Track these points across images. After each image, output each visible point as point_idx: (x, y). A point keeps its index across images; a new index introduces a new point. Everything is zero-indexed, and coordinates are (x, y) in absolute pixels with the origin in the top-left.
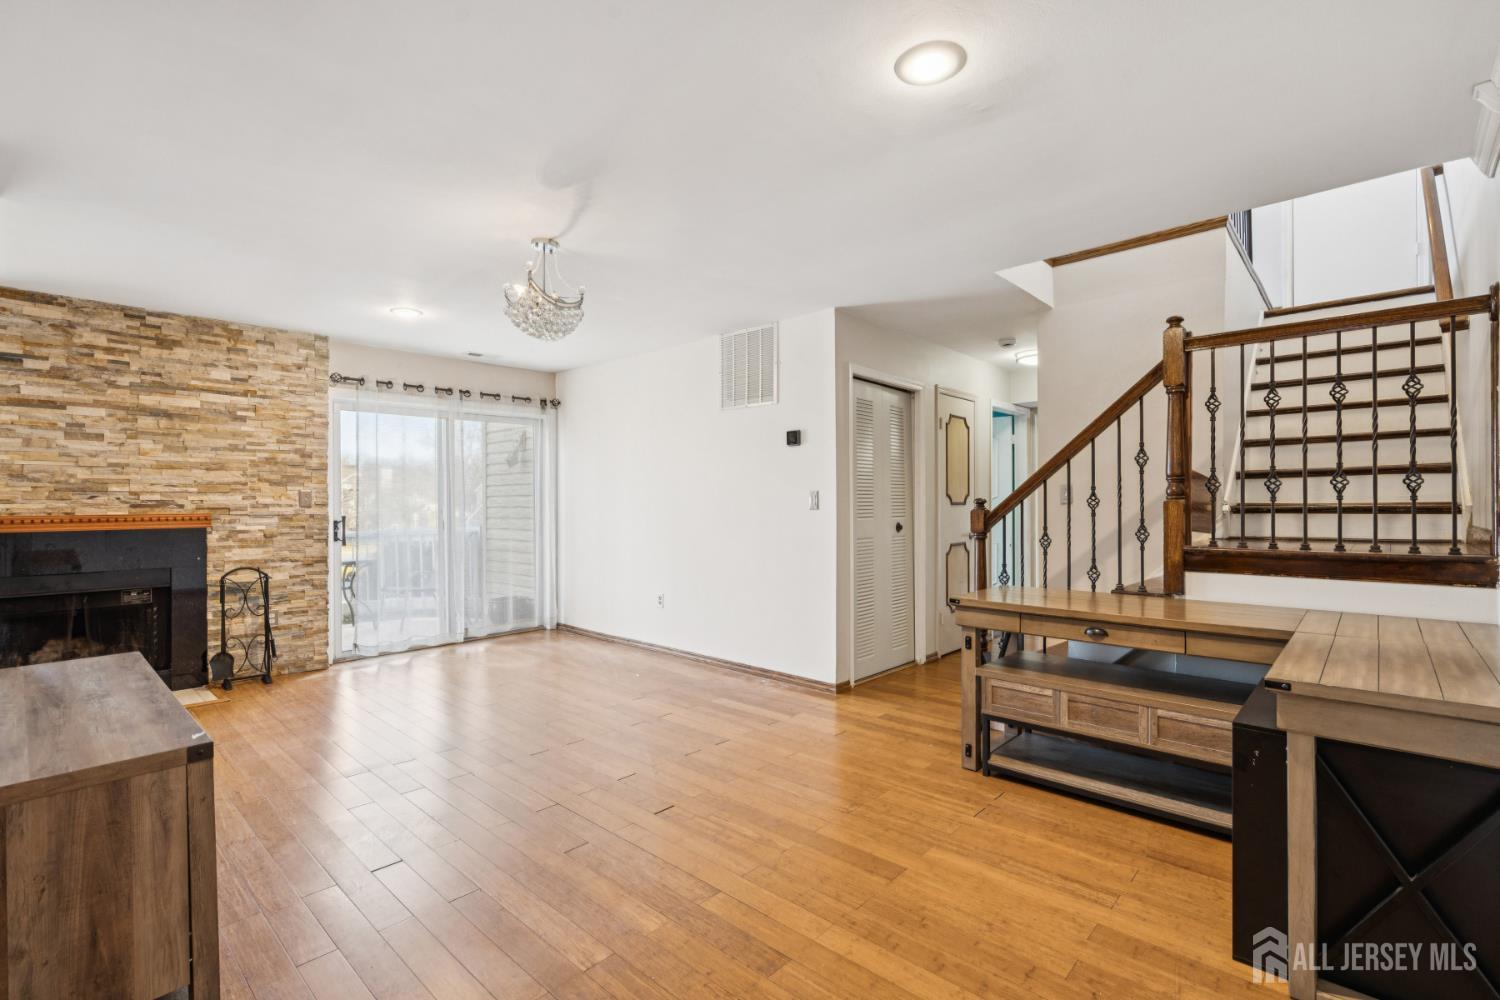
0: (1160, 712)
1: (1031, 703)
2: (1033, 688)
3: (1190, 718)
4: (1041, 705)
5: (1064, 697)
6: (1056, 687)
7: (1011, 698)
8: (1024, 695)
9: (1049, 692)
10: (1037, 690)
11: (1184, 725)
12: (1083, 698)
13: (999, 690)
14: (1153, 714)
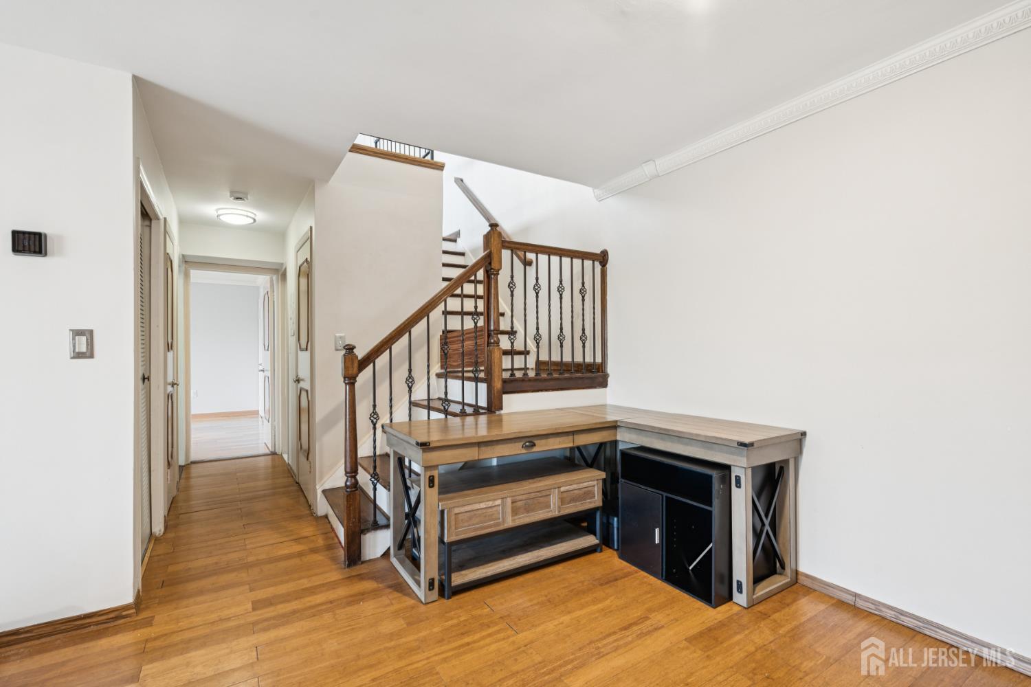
0: (562, 489)
1: (485, 516)
2: (487, 503)
3: (575, 486)
4: (493, 514)
5: (509, 501)
6: (503, 496)
7: (470, 518)
8: (480, 512)
9: (499, 502)
10: (490, 504)
11: (572, 492)
12: (521, 497)
13: (460, 515)
14: (559, 491)
